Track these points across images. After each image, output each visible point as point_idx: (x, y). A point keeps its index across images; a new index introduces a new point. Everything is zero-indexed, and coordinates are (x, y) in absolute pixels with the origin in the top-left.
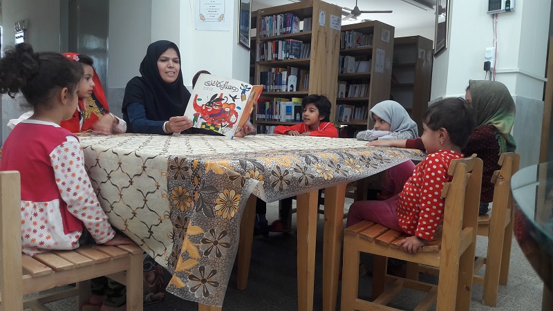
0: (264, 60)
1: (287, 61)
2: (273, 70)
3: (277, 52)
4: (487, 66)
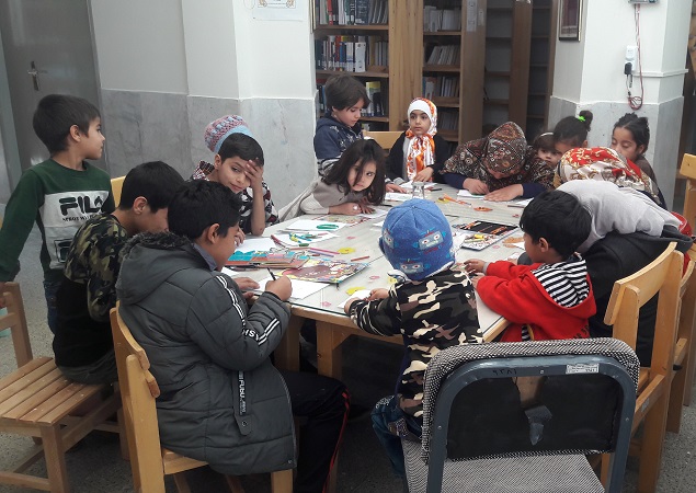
1: (352, 27)
2: (332, 38)
3: (335, 11)
4: (628, 69)
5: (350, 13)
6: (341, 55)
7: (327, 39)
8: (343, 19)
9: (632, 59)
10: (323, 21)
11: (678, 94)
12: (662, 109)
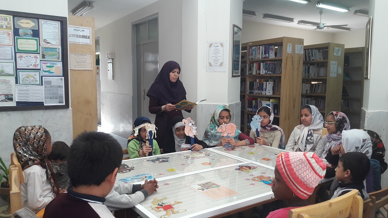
0: (251, 74)
1: (266, 75)
2: (258, 81)
3: (259, 69)
5: (266, 69)
6: (261, 88)
7: (256, 81)
8: (263, 72)
10: (254, 73)
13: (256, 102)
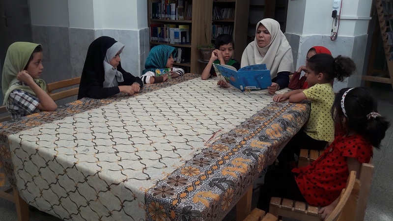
2: (163, 2)
4: (334, 14)
6: (168, 11)
7: (160, 2)
9: (337, 8)
11: (364, 32)
12: (356, 40)
13: (162, 29)
